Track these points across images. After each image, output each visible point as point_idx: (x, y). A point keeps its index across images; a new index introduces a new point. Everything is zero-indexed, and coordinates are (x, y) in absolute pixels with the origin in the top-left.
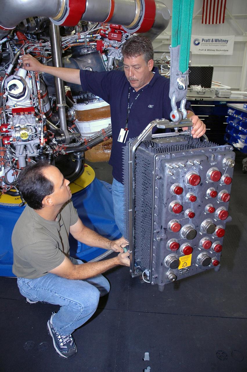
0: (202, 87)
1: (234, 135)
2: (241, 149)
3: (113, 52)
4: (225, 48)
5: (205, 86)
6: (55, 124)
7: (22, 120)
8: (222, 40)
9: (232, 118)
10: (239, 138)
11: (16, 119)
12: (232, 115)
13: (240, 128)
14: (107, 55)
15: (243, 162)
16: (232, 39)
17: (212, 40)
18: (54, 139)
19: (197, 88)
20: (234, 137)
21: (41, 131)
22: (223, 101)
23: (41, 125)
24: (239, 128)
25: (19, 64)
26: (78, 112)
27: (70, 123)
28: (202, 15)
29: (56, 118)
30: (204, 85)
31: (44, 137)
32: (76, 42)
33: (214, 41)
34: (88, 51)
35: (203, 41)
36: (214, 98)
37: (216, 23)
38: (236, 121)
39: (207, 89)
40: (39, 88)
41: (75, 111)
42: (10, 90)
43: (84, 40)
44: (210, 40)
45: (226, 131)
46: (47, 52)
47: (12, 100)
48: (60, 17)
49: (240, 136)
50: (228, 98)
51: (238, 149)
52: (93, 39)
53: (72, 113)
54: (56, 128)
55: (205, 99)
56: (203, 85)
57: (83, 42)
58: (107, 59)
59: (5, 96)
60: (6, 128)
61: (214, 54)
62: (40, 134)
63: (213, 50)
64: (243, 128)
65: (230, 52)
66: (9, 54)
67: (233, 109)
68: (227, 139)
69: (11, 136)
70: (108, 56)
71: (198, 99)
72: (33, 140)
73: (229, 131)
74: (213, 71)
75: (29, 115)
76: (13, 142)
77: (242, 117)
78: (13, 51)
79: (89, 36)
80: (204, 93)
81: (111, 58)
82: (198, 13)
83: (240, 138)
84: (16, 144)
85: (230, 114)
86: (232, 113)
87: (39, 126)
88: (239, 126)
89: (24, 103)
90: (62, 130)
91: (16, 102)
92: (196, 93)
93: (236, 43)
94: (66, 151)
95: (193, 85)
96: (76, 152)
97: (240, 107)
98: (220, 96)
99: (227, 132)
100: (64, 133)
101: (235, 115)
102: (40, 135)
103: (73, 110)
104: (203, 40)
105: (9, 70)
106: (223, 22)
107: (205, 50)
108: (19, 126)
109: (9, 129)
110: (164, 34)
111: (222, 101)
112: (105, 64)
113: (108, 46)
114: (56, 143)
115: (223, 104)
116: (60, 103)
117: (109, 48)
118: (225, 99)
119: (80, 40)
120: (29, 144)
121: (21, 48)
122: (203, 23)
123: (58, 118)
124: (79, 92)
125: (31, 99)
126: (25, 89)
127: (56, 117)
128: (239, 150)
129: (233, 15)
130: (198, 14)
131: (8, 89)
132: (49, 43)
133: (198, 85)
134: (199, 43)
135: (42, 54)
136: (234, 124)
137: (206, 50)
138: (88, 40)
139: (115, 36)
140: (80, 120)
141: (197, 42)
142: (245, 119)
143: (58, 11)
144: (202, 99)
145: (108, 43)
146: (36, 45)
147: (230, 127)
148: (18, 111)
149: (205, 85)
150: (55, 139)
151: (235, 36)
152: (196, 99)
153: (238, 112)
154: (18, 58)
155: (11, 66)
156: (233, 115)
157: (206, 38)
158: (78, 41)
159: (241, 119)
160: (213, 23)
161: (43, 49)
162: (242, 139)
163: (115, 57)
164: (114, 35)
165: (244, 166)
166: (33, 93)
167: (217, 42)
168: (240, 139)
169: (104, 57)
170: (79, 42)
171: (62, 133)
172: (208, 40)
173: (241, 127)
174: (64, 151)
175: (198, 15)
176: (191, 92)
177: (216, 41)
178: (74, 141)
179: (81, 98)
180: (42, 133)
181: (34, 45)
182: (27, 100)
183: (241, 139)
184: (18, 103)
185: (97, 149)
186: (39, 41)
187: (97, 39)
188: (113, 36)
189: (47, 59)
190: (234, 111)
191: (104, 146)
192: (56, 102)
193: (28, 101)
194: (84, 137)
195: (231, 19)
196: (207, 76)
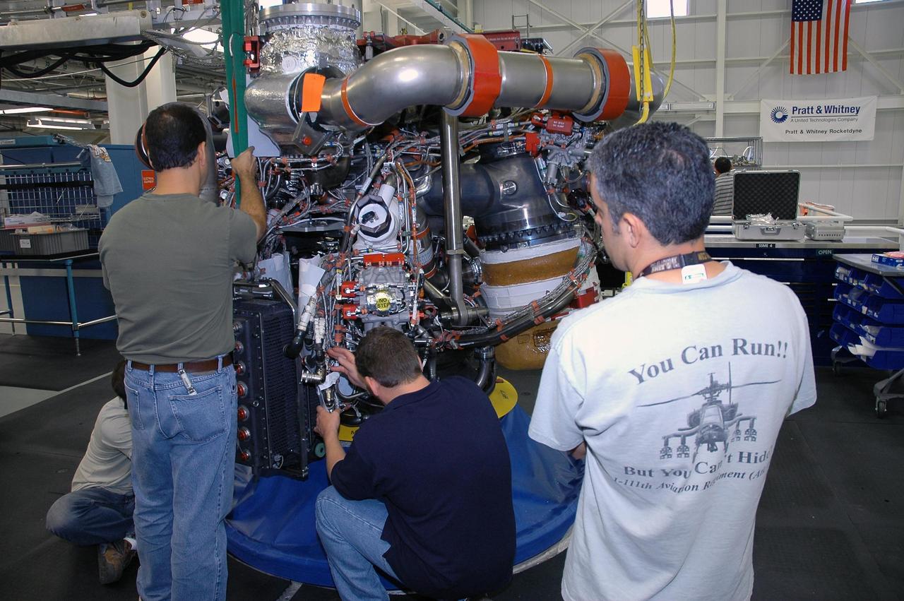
0: (775, 219)
1: (852, 326)
2: (868, 358)
3: (557, 154)
4: (852, 125)
5: (782, 216)
6: (440, 289)
7: (381, 277)
8: (843, 108)
9: (846, 287)
10: (864, 333)
11: (369, 274)
12: (846, 279)
13: (864, 309)
14: (545, 159)
15: (874, 391)
16: (870, 104)
17: (818, 109)
18: (437, 318)
19: (763, 220)
20: (850, 330)
21: (414, 297)
22: (825, 249)
23: (414, 286)
24: (861, 310)
25: (383, 177)
26: (486, 268)
27: (470, 287)
29: (443, 278)
30: (779, 213)
31: (417, 309)
32: (488, 136)
33: (823, 111)
34: (510, 151)
35: (796, 112)
36: (802, 241)
37: (826, 70)
38: (855, 294)
39: (786, 222)
40: (414, 219)
41: (482, 265)
42: (364, 221)
43: (502, 132)
44: (812, 108)
45: (834, 318)
46: (434, 155)
47: (364, 240)
48: (458, 104)
49: (866, 328)
50: (840, 241)
51: (862, 358)
52: (521, 129)
53: (476, 268)
54: (442, 295)
55: (779, 245)
56: (776, 213)
57: (502, 136)
58: (545, 166)
59: (354, 231)
60: (350, 289)
61: (825, 141)
62: (412, 302)
63: (822, 132)
64: (872, 310)
65: (868, 134)
66: (365, 158)
67: (846, 265)
68: (836, 337)
69: (359, 304)
70: (548, 162)
71: (764, 245)
72: (397, 312)
73: (839, 318)
74: (798, 182)
75: (394, 267)
76: (361, 316)
77: (868, 283)
78: (372, 152)
79: (513, 125)
80: (779, 230)
81: (553, 164)
82: (779, 51)
83: (866, 332)
84: (367, 319)
85: (842, 278)
86: (845, 276)
87: (411, 289)
88: (861, 304)
89: (387, 245)
90: (453, 299)
91: (371, 244)
92: (760, 231)
93: (880, 113)
94: (459, 343)
95: (753, 214)
96: (480, 346)
97: (864, 260)
98: (817, 238)
99: (837, 321)
100: (456, 306)
101: (851, 280)
102: (410, 305)
103: (479, 264)
104: (794, 109)
105: (364, 188)
106: (844, 68)
107: (802, 132)
108: (375, 287)
109: (356, 290)
110: (698, 100)
111: (822, 249)
112: (542, 176)
113: (548, 143)
114: (439, 324)
115: (825, 256)
116: (452, 248)
117: (548, 146)
118: (830, 243)
119: (495, 133)
120: (389, 320)
121: (387, 149)
122: (792, 72)
123: (447, 277)
124: (492, 227)
125: (398, 238)
126: (389, 219)
127: (443, 275)
128: (865, 360)
129: (868, 52)
130: (780, 54)
131: (361, 219)
132: (437, 139)
133: (765, 213)
134: (784, 118)
135: (424, 158)
136: (849, 301)
137: (805, 131)
138: (509, 131)
139: (560, 125)
140: (492, 282)
141: (779, 116)
142: (875, 288)
143: (455, 96)
144: (774, 245)
145: (547, 138)
146: (414, 143)
147: (843, 308)
148: (375, 261)
149: (782, 213)
150: (440, 316)
151: (879, 96)
152: (757, 245)
153: (858, 272)
154: (382, 166)
155: (369, 180)
156: (848, 280)
157: (802, 104)
158: (491, 133)
159: (866, 288)
160: (818, 71)
161: (426, 149)
162: (870, 334)
163: (560, 163)
164: (557, 124)
165: (878, 399)
166: (404, 229)
167: (830, 112)
168: (864, 336)
169: (541, 163)
170: (494, 136)
171: (453, 306)
172: (808, 109)
173: (866, 308)
174: (455, 341)
175: (780, 57)
176: (746, 228)
177: (828, 109)
178: (476, 321)
179: (493, 239)
180: (415, 302)
181: (410, 143)
182: (391, 239)
183: (867, 335)
184: (375, 246)
185: (523, 343)
186: (420, 133)
187: (527, 131)
188: (555, 125)
189: (433, 168)
190: (849, 272)
191: (537, 336)
192: (445, 246)
193: (394, 243)
194: (496, 316)
196: (786, 194)
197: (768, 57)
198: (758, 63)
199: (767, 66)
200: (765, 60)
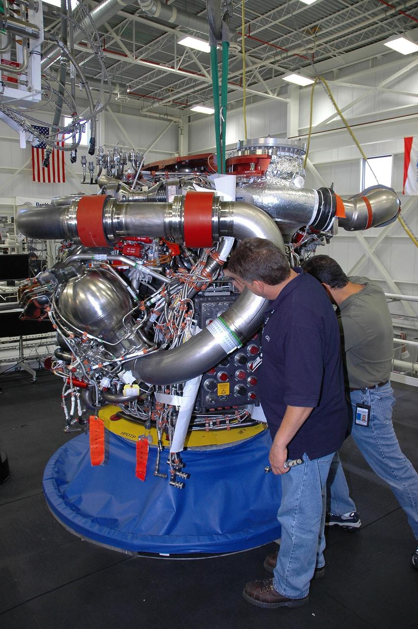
28: (32, 169)
82: (26, 165)
106: (64, 181)
122: (34, 180)
130: (26, 167)
160: (49, 181)
175: (25, 169)
195: (72, 177)
197: (18, 168)
198: (12, 172)
199: (19, 174)
200: (17, 170)
